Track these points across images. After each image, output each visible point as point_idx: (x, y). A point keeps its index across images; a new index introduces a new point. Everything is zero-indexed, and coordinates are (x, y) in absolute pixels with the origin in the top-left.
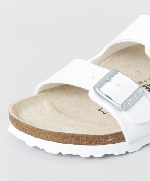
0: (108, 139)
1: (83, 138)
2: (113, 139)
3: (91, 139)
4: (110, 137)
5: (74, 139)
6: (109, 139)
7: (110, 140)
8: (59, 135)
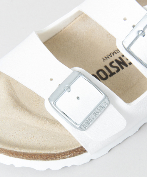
0: (65, 155)
1: (36, 156)
2: (72, 154)
3: (46, 157)
4: (68, 153)
5: (26, 156)
6: (67, 154)
7: (68, 156)
8: (9, 152)
